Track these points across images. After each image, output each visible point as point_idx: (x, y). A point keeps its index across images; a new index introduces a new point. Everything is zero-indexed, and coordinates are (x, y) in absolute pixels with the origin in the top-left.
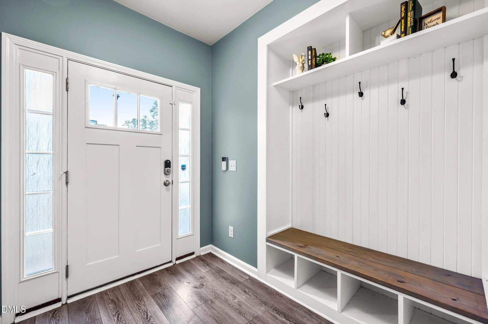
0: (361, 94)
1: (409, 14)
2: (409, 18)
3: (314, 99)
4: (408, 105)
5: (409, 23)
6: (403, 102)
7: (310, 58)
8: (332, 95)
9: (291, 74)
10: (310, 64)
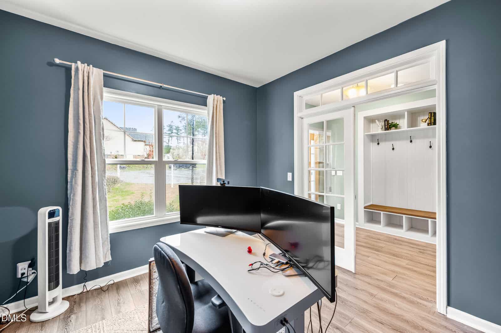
0: (411, 141)
1: (432, 117)
2: (432, 119)
3: (386, 140)
4: (433, 148)
5: (432, 121)
6: (431, 147)
7: (386, 124)
8: (396, 140)
9: (371, 131)
10: (386, 127)
